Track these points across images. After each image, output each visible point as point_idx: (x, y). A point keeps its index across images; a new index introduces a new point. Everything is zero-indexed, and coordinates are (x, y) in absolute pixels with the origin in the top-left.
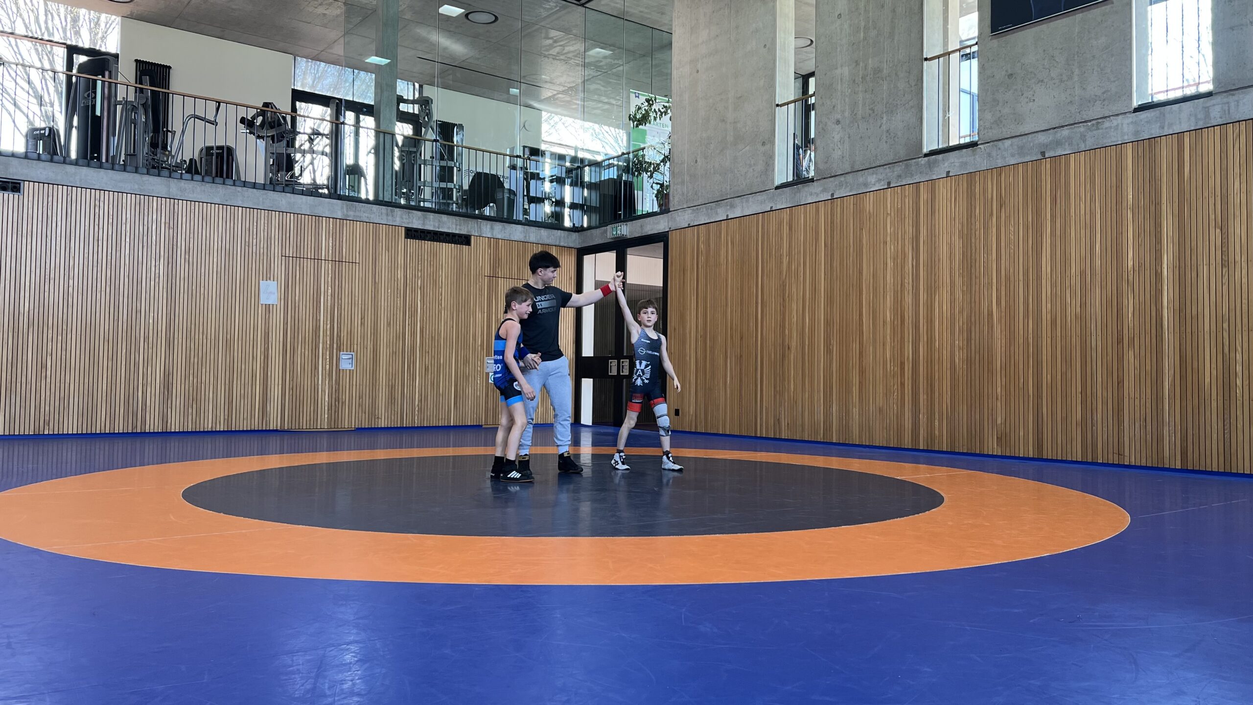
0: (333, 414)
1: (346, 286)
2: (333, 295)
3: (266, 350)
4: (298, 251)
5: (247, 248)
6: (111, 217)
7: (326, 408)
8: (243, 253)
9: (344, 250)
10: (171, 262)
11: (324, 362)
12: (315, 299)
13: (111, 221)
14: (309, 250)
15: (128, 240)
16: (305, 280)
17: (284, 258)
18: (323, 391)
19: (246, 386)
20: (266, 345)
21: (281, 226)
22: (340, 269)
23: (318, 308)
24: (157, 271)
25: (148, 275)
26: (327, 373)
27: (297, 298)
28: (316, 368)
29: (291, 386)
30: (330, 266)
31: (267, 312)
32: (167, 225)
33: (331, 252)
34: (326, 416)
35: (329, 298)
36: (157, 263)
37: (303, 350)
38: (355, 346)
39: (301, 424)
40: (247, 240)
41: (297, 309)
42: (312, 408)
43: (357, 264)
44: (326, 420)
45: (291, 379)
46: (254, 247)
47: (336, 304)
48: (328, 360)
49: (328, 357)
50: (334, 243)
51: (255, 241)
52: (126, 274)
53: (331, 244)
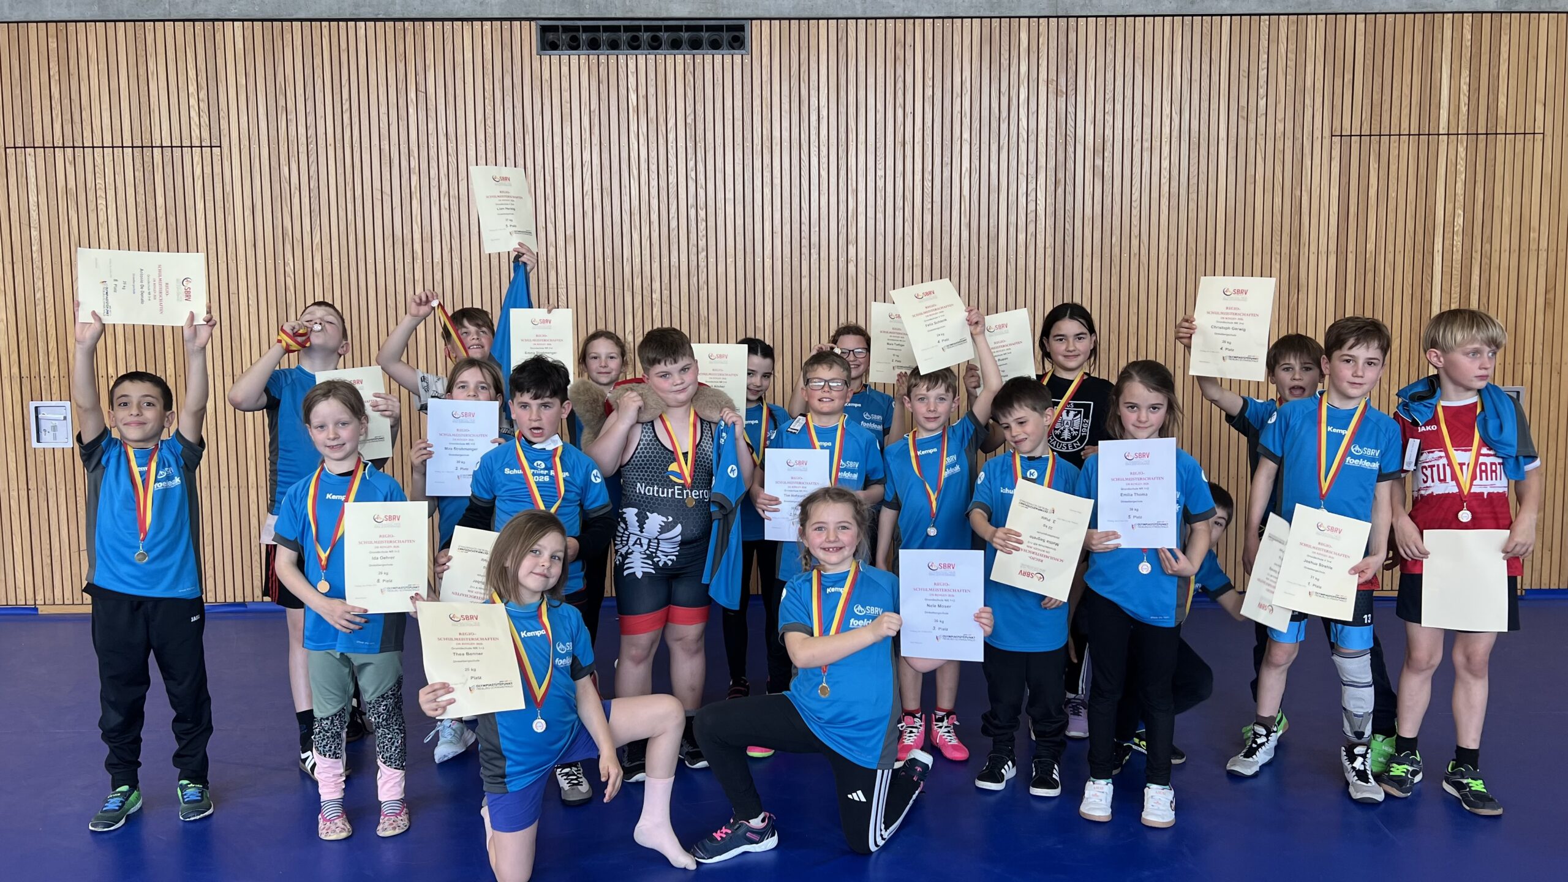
4: (1376, 118)
9: (1502, 99)
14: (1405, 111)
16: (1392, 194)
17: (1336, 140)
22: (1490, 156)
23: (1427, 270)
25: (1013, 219)
27: (1371, 246)
30: (1461, 149)
32: (1052, 87)
33: (1464, 109)
35: (1458, 239)
36: (1032, 186)
41: (1370, 276)
47: (1477, 256)
50: (1474, 86)
53: (1465, 88)
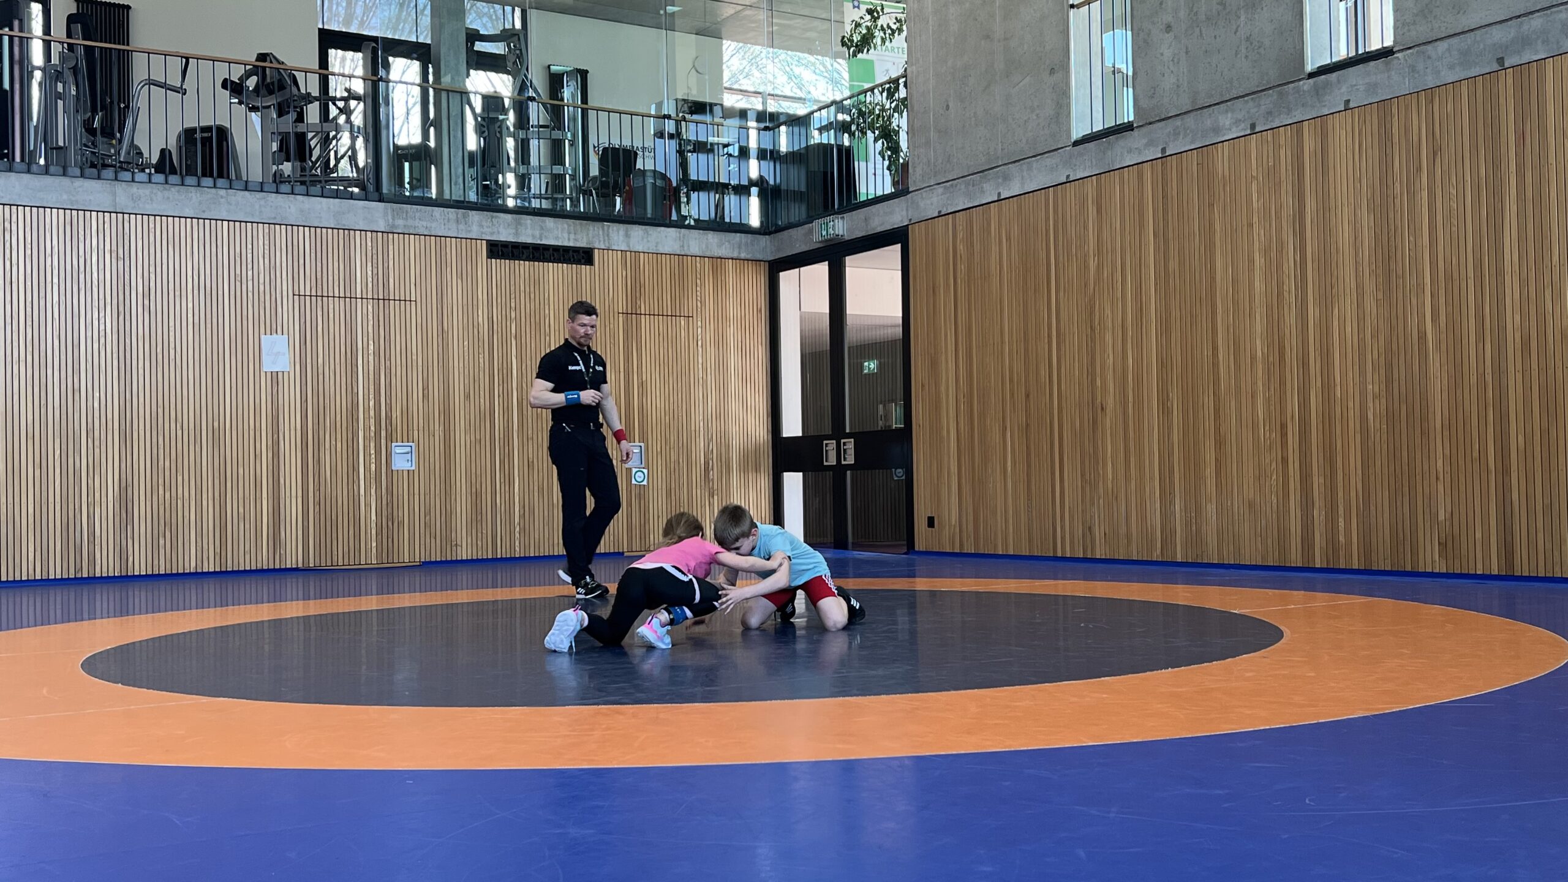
0: (385, 540)
1: (398, 340)
2: (377, 353)
3: (276, 444)
5: (238, 284)
6: (28, 246)
7: (374, 532)
8: (232, 293)
10: (122, 313)
11: (367, 458)
12: (349, 361)
13: (28, 252)
15: (55, 280)
18: (368, 505)
19: (247, 502)
20: (275, 436)
21: (292, 248)
24: (102, 327)
26: (373, 476)
28: (355, 469)
29: (317, 499)
31: (275, 385)
34: (374, 544)
37: (333, 442)
38: (416, 433)
39: (335, 558)
40: (238, 272)
42: (351, 532)
43: (413, 303)
44: (374, 550)
45: (317, 488)
46: (250, 283)
48: (373, 456)
49: (373, 452)
51: (250, 273)
52: (56, 334)
